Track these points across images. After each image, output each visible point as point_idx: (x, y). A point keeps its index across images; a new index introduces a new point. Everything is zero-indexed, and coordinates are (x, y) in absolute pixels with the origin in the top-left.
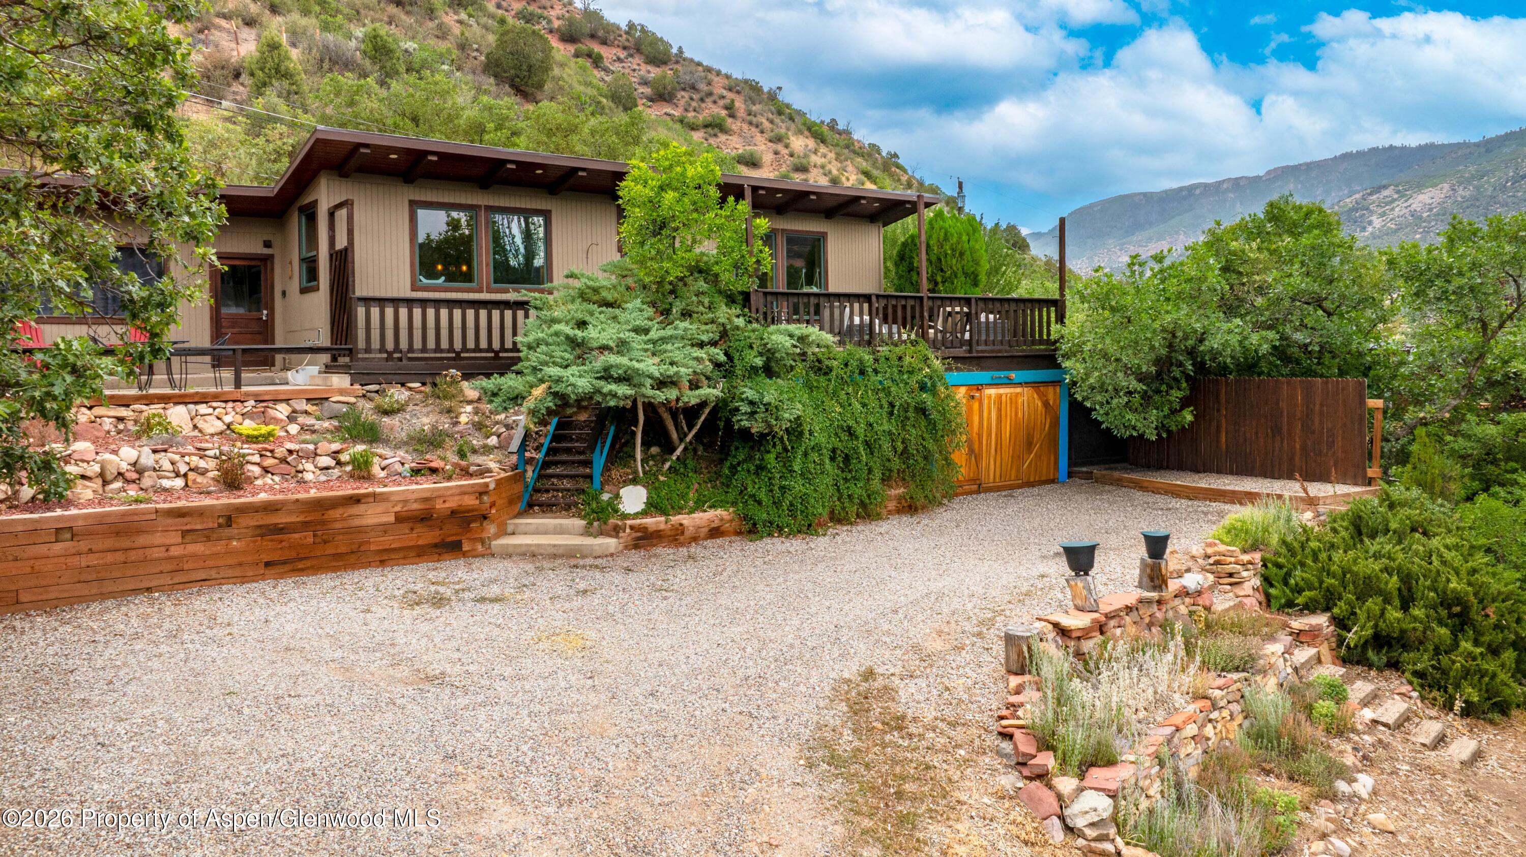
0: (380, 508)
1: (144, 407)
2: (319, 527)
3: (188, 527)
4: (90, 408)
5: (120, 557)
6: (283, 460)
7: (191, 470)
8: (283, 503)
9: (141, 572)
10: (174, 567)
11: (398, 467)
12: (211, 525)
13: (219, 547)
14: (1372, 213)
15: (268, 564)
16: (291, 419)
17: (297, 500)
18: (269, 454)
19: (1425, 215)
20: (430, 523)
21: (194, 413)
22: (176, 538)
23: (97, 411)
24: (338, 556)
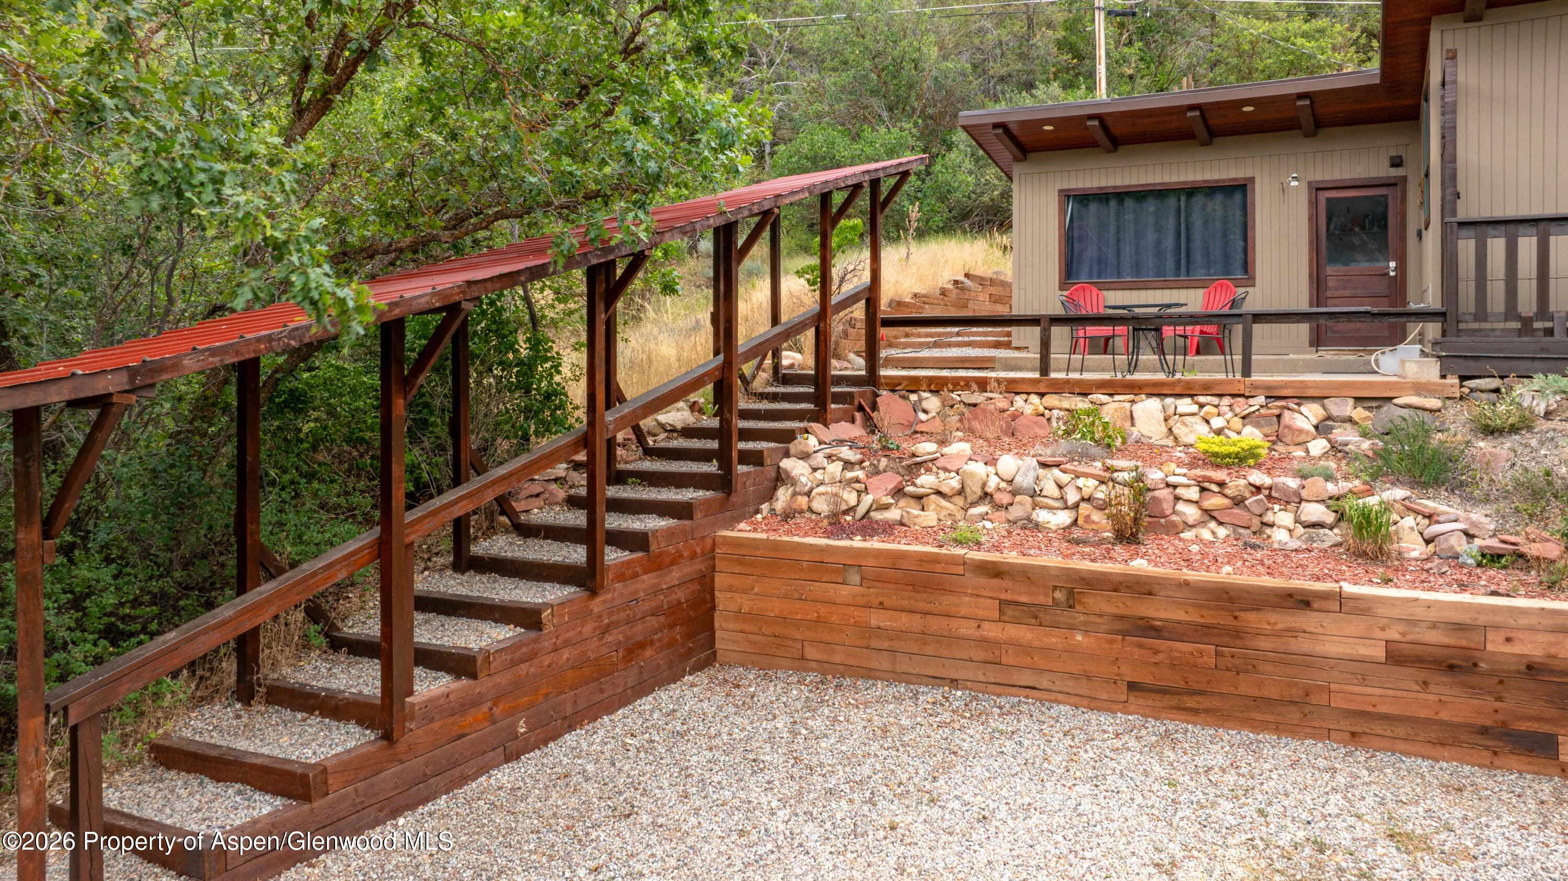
0: (1355, 626)
1: (1105, 398)
2: (1226, 640)
3: (1008, 596)
4: (1042, 395)
5: (915, 622)
6: (1238, 502)
7: (1083, 499)
8: (1160, 582)
9: (945, 653)
10: (988, 656)
11: (1459, 544)
12: (1041, 599)
13: (1054, 639)
15: (1133, 687)
16: (1321, 429)
17: (1187, 583)
18: (1214, 488)
20: (1474, 680)
21: (1171, 411)
22: (988, 608)
23: (1050, 400)
24: (1262, 702)
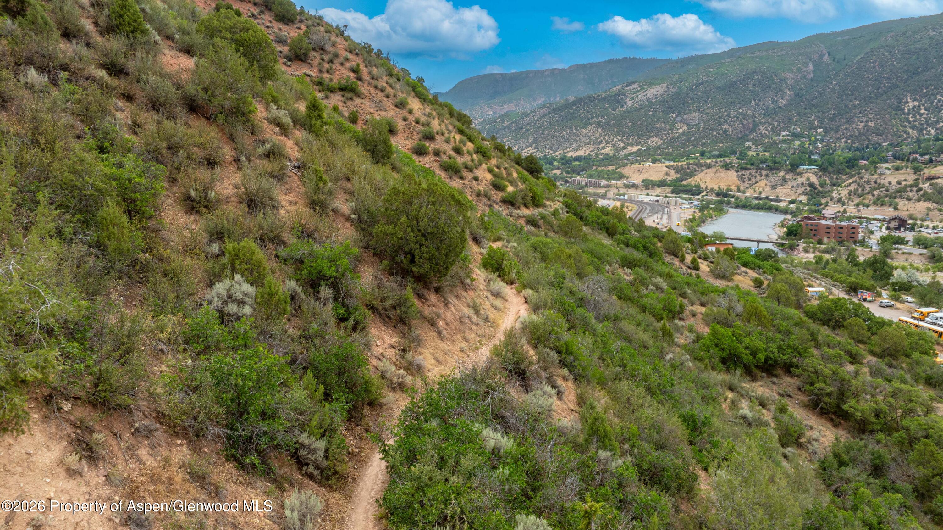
14: (627, 97)
19: (654, 101)
